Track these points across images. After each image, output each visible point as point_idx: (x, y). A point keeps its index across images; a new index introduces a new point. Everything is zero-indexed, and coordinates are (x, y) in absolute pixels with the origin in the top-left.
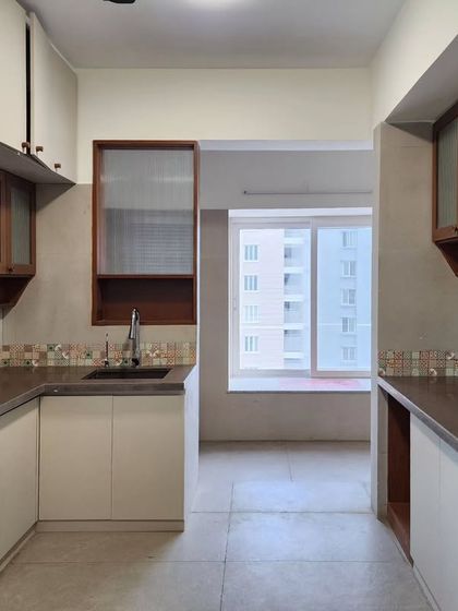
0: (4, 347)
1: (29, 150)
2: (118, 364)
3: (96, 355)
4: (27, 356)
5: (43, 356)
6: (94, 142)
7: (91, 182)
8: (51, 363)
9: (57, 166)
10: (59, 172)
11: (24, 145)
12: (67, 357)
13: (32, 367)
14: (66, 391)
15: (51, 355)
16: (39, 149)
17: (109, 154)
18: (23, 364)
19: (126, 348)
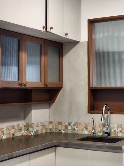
0: (50, 122)
1: (46, 29)
2: (100, 134)
3: (90, 128)
4: (60, 127)
5: (66, 127)
6: (88, 20)
7: (87, 40)
8: (70, 131)
9: (66, 34)
10: (68, 37)
11: (44, 28)
12: (77, 129)
13: (62, 133)
14: (67, 145)
15: (69, 127)
16: (51, 28)
17: (98, 25)
18: (57, 131)
19: (104, 126)
